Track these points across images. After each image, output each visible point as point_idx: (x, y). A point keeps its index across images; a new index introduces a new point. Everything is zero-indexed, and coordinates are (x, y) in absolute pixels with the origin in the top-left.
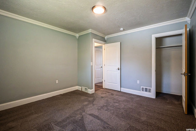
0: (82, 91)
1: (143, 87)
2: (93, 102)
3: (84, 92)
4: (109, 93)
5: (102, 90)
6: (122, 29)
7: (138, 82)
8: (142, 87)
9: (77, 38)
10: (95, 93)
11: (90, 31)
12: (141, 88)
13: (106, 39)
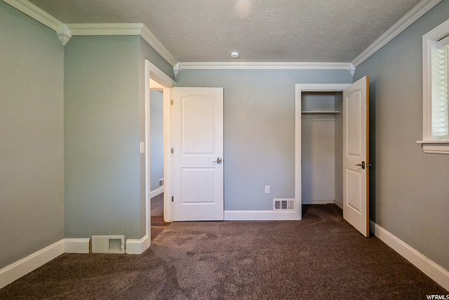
0: (91, 255)
1: (278, 200)
2: (175, 281)
3: (108, 258)
4: (198, 233)
5: (166, 230)
6: (235, 54)
7: (267, 189)
8: (275, 200)
9: (65, 40)
10: (153, 245)
11: (137, 29)
12: (274, 202)
13: (176, 73)
